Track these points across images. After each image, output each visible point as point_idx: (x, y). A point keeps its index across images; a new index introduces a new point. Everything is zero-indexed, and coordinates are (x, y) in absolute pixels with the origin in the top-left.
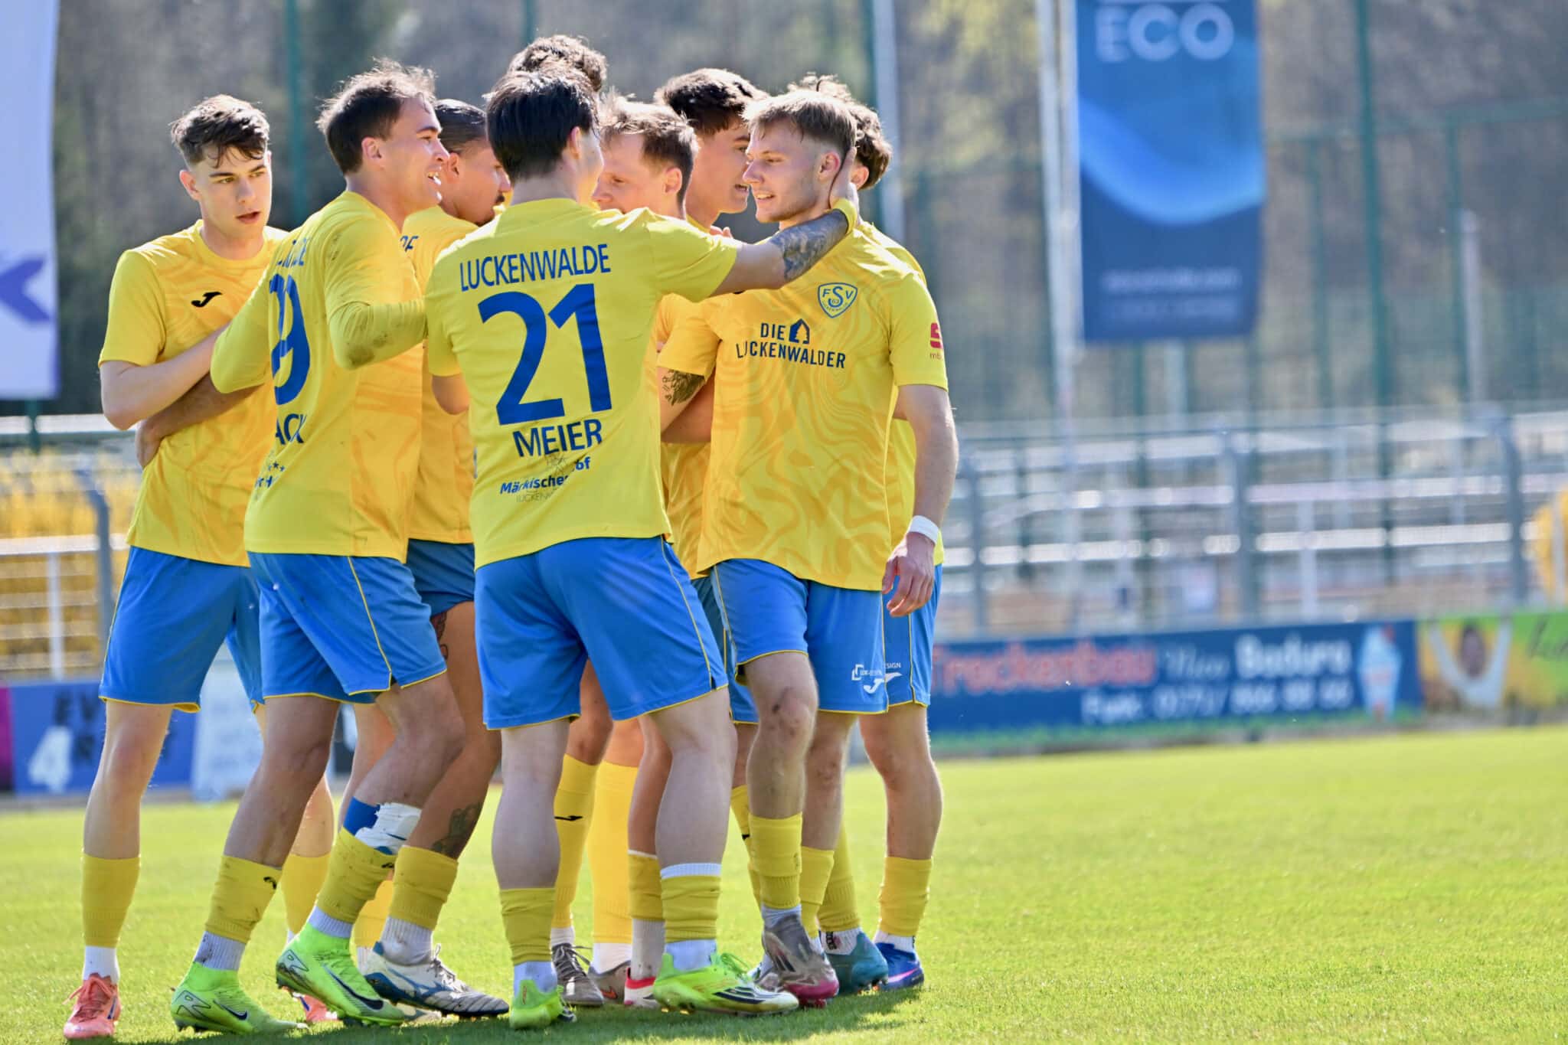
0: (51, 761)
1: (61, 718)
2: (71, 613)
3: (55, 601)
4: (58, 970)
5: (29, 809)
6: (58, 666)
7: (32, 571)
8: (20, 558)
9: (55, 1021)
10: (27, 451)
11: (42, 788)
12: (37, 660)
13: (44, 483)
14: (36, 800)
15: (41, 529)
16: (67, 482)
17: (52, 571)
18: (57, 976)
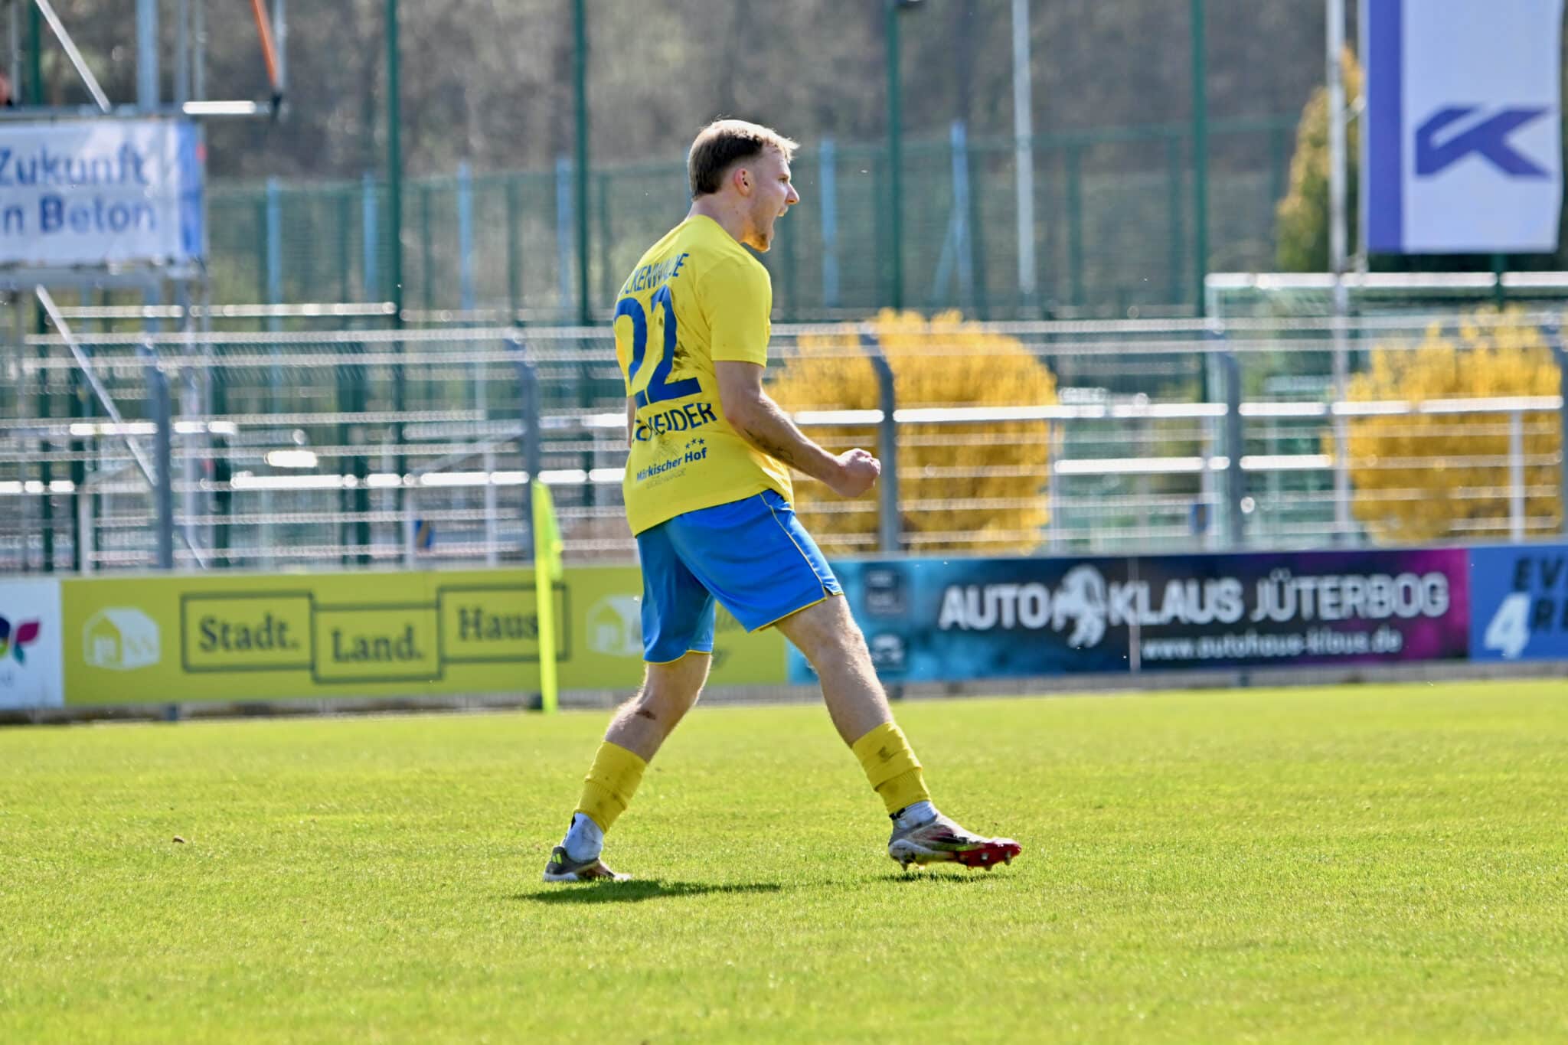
0: (1507, 627)
1: (1519, 585)
2: (1533, 473)
3: (1516, 461)
4: (1513, 843)
5: (1484, 677)
6: (1518, 529)
7: (1494, 430)
8: (1483, 416)
9: (1510, 896)
10: (1492, 307)
11: (1497, 654)
12: (1496, 523)
13: (1508, 341)
14: (1492, 667)
15: (1503, 388)
16: (1531, 339)
17: (1515, 430)
18: (1512, 850)
